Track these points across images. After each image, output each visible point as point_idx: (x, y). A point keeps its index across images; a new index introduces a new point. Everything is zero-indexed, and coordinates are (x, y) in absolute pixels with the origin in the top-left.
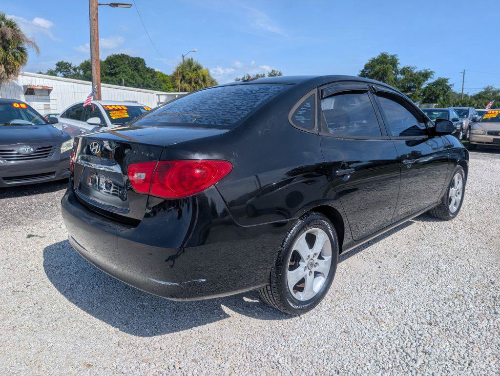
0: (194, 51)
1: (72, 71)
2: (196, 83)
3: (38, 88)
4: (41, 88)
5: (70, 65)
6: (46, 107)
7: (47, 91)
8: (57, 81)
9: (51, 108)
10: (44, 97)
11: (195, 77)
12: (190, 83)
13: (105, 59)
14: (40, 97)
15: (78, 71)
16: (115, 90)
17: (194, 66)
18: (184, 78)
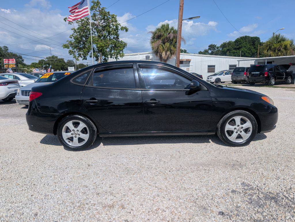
0: (282, 29)
1: (216, 49)
2: (279, 50)
3: (184, 60)
4: (185, 60)
5: (216, 46)
6: (187, 69)
7: (188, 61)
8: (194, 56)
9: (190, 70)
10: (187, 65)
11: (279, 47)
12: (275, 51)
13: (234, 41)
14: (185, 65)
15: (219, 48)
16: (224, 58)
17: (279, 40)
18: (270, 48)
